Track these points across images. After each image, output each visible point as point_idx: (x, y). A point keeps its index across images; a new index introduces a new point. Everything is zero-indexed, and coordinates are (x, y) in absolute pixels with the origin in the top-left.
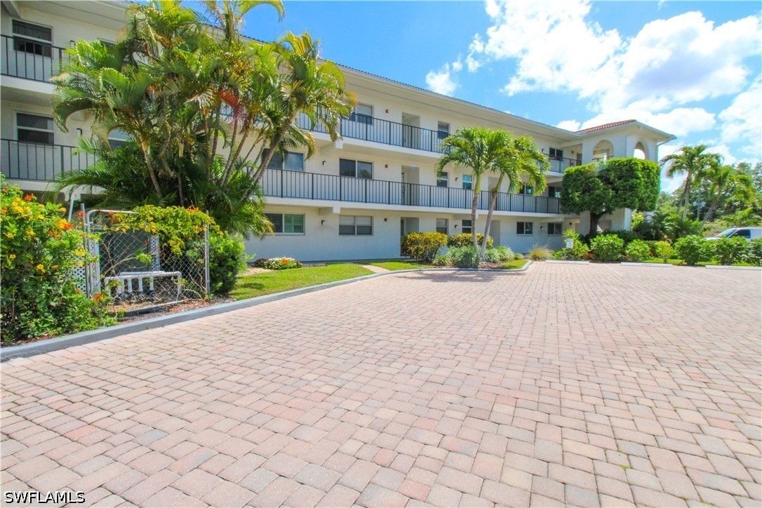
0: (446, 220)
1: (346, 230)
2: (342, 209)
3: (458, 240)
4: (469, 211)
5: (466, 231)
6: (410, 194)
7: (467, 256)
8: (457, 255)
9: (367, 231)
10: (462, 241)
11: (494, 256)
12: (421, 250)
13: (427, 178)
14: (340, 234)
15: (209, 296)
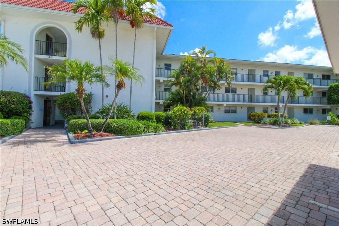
0: (267, 108)
1: (227, 111)
2: (226, 104)
3: (272, 115)
4: (276, 104)
5: (276, 112)
6: (251, 98)
7: (275, 121)
8: (271, 121)
9: (235, 112)
10: (274, 116)
11: (288, 122)
12: (257, 118)
13: (259, 92)
14: (225, 113)
15: (204, 126)
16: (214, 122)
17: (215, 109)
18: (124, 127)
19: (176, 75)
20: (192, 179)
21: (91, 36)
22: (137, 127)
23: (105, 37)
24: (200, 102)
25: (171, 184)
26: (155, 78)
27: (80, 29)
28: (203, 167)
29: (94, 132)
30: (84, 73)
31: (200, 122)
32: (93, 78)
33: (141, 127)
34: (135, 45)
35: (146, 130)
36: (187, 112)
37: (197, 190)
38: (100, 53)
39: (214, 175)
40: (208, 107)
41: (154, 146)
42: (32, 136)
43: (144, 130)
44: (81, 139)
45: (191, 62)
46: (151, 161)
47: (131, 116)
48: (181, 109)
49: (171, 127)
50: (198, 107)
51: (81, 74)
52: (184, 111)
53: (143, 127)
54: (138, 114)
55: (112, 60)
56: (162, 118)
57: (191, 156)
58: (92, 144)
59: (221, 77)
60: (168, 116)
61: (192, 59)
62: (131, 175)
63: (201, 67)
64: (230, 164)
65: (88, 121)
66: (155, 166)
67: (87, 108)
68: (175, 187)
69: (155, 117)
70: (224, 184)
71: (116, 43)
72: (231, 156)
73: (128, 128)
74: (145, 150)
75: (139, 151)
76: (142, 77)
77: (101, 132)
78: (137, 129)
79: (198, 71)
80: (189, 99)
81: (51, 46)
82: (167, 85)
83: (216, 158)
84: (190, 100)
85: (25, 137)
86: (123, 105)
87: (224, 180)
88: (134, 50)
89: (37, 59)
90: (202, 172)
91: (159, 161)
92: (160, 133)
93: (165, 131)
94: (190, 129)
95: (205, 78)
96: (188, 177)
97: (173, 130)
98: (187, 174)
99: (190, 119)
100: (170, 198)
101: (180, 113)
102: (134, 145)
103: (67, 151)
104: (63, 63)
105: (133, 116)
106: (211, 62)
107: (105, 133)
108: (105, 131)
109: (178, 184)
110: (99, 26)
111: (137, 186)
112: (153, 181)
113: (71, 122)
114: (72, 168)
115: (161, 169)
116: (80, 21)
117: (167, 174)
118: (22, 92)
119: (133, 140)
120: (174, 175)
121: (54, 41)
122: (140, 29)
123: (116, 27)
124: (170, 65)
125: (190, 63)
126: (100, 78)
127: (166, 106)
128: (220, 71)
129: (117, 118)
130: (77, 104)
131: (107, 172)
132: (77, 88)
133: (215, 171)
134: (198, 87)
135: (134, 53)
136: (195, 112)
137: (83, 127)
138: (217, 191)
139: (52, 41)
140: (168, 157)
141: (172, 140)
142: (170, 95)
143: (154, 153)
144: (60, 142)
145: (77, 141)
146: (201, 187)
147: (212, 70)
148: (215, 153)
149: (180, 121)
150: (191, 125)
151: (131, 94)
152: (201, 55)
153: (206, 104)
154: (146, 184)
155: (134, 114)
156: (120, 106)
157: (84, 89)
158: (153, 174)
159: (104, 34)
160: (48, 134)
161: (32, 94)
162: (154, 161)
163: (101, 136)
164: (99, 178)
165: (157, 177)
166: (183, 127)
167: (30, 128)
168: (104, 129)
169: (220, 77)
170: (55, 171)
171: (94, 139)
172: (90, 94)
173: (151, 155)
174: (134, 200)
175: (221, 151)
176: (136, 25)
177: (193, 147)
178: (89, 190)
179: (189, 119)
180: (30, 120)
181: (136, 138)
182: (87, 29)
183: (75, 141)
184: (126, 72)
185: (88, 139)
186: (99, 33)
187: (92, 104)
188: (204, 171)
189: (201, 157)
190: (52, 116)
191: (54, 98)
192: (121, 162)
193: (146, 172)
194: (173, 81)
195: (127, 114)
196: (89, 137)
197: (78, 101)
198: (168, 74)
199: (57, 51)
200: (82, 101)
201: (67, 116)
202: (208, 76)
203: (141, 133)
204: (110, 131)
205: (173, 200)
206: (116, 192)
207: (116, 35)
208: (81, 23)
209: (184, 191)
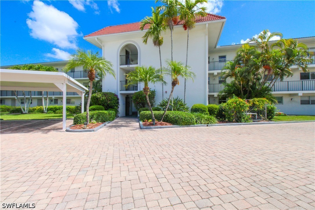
1: (304, 102)
14: (301, 104)
15: (267, 120)
16: (284, 115)
17: (285, 100)
18: (179, 118)
19: (231, 67)
20: (237, 170)
21: (154, 45)
22: (190, 118)
23: (163, 43)
24: (262, 93)
25: (213, 170)
26: (207, 72)
27: (145, 41)
28: (253, 161)
29: (156, 121)
30: (148, 76)
31: (261, 115)
32: (154, 79)
33: (194, 119)
34: (188, 45)
35: (198, 121)
36: (244, 104)
37: (240, 181)
38: (160, 57)
39: (264, 171)
40: (274, 98)
41: (205, 136)
42: (119, 122)
43: (196, 122)
44: (147, 126)
45: (249, 50)
46: (198, 149)
47: (186, 108)
48: (236, 101)
49: (225, 119)
50: (259, 99)
51: (146, 77)
52: (240, 103)
53: (196, 118)
54: (192, 107)
55: (168, 62)
56: (215, 110)
57: (242, 149)
58: (154, 131)
59: (291, 62)
60: (221, 108)
61: (250, 47)
62: (180, 157)
63: (262, 53)
64: (291, 164)
65: (152, 112)
66: (201, 154)
67: (152, 102)
68: (217, 174)
69: (207, 110)
70: (274, 182)
71: (172, 47)
72: (296, 155)
73: (182, 119)
74: (195, 139)
75: (190, 139)
76: (193, 73)
77: (161, 121)
78: (190, 120)
79: (258, 59)
80: (247, 90)
81: (128, 58)
82: (221, 77)
83: (273, 155)
84: (249, 91)
85: (115, 123)
86: (178, 99)
87: (277, 177)
88: (187, 49)
89: (121, 68)
90: (250, 166)
91: (206, 149)
92: (213, 124)
93: (218, 123)
94: (248, 122)
95: (268, 65)
96: (233, 168)
97: (227, 122)
98: (232, 165)
99: (248, 111)
100: (210, 181)
101: (235, 106)
102: (187, 134)
103: (138, 134)
104: (135, 70)
105: (187, 108)
106: (277, 45)
107: (164, 123)
108: (164, 121)
109: (220, 172)
110: (159, 36)
111: (184, 166)
112: (198, 165)
113: (141, 113)
114: (140, 146)
115: (207, 157)
116: (145, 36)
117: (212, 162)
118: (113, 92)
119: (186, 130)
120: (218, 164)
121: (130, 54)
122: (192, 30)
123: (171, 33)
124: (224, 57)
125: (247, 51)
126: (159, 78)
127: (220, 98)
128: (290, 55)
129: (174, 110)
130: (145, 99)
131: (163, 153)
132: (144, 87)
133: (266, 167)
134: (259, 76)
135: (187, 52)
136: (254, 104)
137: (149, 117)
138: (263, 186)
139: (129, 54)
140: (216, 147)
141: (224, 132)
142: (225, 87)
143: (203, 143)
144: (134, 127)
145: (145, 127)
146: (245, 179)
147: (278, 55)
148: (274, 150)
149: (235, 113)
150: (250, 118)
151: (185, 89)
152: (262, 40)
153: (271, 95)
154: (191, 166)
155: (188, 107)
156: (176, 100)
157: (149, 88)
158: (198, 160)
159: (162, 42)
160: (128, 121)
161: (119, 93)
162: (201, 149)
163: (161, 124)
164: (156, 156)
165: (202, 163)
166: (239, 120)
167: (118, 117)
168: (163, 119)
169: (289, 62)
170: (130, 147)
171: (156, 127)
172: (154, 91)
173: (200, 144)
174: (179, 176)
175: (283, 148)
176: (188, 27)
177: (247, 141)
178: (149, 163)
179: (246, 111)
180: (118, 111)
181: (189, 128)
182: (150, 40)
183: (144, 127)
184: (179, 71)
185: (152, 127)
186: (159, 41)
187: (155, 98)
188: (253, 166)
189: (253, 151)
190: (130, 109)
191: (131, 95)
192: (174, 146)
193: (193, 157)
194: (227, 73)
195: (182, 106)
196: (153, 125)
197: (145, 97)
198: (223, 66)
199: (132, 61)
200: (147, 97)
201: (139, 108)
202: (271, 63)
203: (193, 124)
204: (168, 121)
205: (213, 183)
206: (167, 167)
207: (172, 40)
208: (146, 37)
209: (225, 178)
